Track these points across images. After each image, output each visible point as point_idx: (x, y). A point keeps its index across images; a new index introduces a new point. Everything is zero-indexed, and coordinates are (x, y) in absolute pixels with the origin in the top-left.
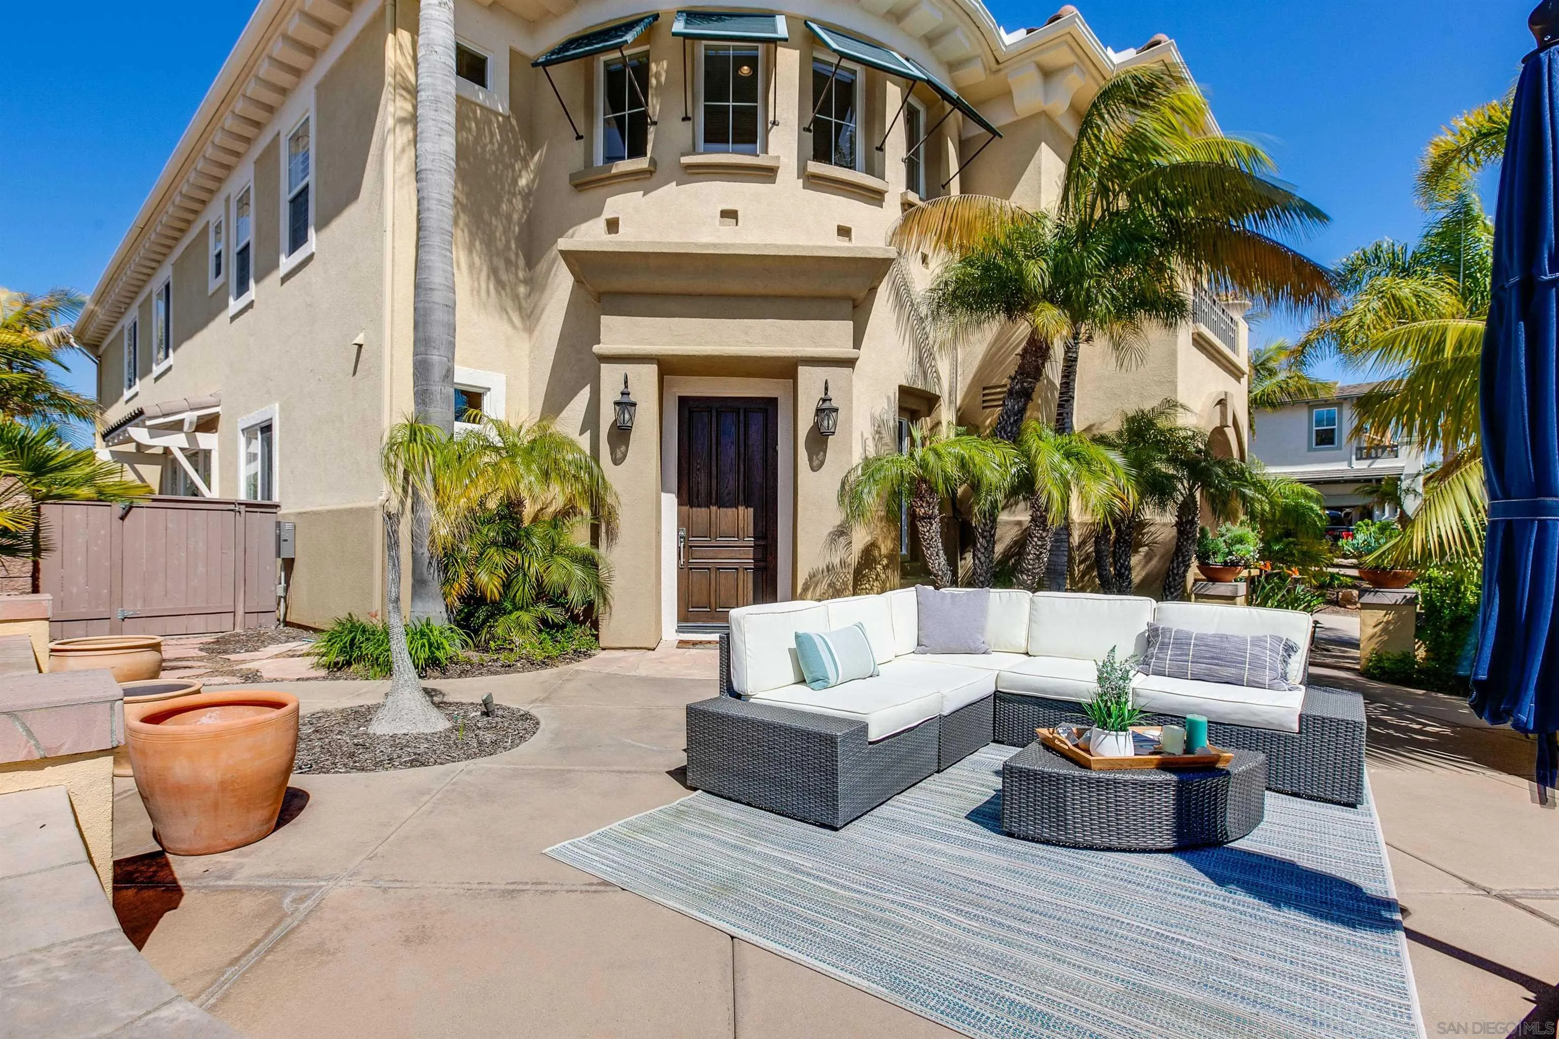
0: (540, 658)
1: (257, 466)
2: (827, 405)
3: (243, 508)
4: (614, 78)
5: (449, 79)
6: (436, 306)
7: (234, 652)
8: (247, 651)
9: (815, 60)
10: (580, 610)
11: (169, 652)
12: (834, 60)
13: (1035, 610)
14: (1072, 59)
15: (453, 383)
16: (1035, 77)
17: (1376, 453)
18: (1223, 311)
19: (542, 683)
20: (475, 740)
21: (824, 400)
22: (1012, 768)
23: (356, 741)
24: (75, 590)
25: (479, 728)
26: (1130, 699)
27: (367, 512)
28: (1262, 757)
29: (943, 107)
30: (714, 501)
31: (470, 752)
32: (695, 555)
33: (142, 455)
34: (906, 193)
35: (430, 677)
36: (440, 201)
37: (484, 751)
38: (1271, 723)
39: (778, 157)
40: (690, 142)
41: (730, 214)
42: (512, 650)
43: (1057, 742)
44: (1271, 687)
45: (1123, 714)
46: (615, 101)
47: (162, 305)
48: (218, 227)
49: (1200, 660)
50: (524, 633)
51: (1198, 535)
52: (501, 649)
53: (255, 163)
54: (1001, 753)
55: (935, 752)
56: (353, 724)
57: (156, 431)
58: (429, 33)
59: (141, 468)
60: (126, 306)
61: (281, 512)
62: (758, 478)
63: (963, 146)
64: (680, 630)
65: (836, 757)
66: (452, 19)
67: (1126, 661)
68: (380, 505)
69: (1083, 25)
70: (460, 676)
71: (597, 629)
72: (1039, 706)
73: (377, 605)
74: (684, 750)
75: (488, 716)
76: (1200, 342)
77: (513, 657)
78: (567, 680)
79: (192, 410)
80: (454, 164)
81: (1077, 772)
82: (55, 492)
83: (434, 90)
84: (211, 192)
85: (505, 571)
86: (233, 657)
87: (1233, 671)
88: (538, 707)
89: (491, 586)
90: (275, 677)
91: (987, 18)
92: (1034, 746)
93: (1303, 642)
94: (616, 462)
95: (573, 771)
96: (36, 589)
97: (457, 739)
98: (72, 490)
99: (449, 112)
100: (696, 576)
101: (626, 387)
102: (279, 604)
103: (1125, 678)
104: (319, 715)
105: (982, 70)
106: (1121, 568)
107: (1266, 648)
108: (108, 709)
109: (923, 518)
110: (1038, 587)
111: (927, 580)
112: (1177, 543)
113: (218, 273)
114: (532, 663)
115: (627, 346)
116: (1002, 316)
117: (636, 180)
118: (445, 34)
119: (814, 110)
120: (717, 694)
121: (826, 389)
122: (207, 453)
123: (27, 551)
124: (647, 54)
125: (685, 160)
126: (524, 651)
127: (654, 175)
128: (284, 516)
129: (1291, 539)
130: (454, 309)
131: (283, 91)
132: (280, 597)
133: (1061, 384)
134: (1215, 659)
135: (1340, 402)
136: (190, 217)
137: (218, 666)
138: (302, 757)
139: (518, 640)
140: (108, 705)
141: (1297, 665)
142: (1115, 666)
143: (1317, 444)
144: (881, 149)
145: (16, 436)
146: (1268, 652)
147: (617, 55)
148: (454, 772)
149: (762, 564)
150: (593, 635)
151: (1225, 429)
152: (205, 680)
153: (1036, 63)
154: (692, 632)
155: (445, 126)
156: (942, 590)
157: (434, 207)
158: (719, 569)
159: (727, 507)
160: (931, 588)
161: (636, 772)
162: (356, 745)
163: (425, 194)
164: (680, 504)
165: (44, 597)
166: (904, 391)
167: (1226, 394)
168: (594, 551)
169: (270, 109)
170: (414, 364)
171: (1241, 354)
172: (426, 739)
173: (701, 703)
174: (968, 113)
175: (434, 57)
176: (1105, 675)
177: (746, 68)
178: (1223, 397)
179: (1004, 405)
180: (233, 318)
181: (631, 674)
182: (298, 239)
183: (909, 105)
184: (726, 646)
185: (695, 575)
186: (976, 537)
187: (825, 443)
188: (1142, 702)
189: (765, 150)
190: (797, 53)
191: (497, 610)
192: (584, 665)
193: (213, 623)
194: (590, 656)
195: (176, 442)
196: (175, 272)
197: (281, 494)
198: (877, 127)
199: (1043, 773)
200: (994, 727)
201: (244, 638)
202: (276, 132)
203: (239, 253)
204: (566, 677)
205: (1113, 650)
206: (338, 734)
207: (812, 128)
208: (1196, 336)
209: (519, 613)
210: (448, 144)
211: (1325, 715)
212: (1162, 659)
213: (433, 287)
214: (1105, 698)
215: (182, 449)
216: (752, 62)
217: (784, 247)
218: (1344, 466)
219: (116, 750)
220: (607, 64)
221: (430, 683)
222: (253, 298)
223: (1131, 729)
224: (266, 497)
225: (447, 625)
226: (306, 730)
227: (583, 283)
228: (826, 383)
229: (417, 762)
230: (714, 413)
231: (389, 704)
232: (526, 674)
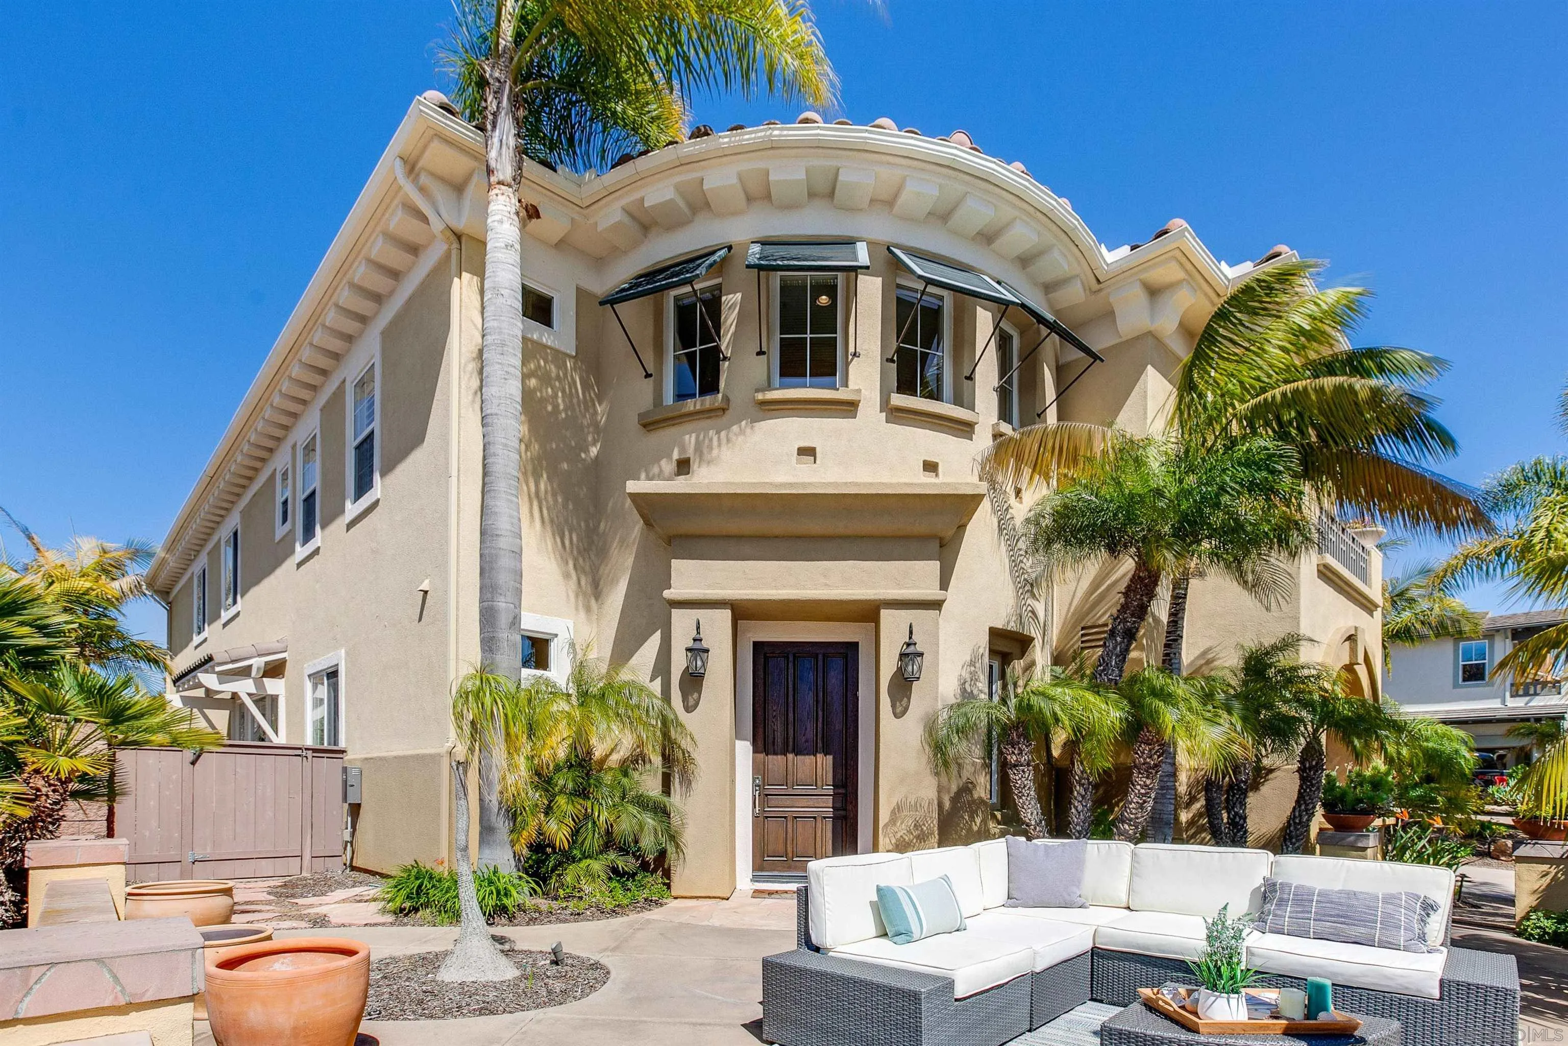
0: (610, 907)
1: (324, 711)
2: (911, 649)
3: (310, 753)
4: (684, 313)
5: (515, 322)
6: (502, 552)
7: (302, 896)
8: (314, 895)
9: (899, 286)
10: (650, 858)
11: (239, 896)
12: (920, 286)
13: (1138, 862)
14: (1181, 275)
15: (520, 630)
16: (1139, 295)
17: (1535, 690)
18: (1354, 539)
19: (613, 931)
20: (544, 989)
21: (908, 645)
22: (1111, 1029)
23: (424, 988)
24: (147, 834)
25: (548, 977)
26: (1244, 959)
27: (434, 759)
28: (1396, 1025)
29: (1038, 332)
30: (790, 748)
31: (539, 1001)
32: (771, 803)
33: (211, 700)
34: (997, 424)
35: (498, 924)
36: (506, 445)
37: (554, 1000)
38: (1407, 988)
39: (859, 391)
40: (765, 377)
41: (808, 452)
42: (581, 898)
43: (1160, 1002)
44: (1406, 949)
45: (1235, 975)
46: (685, 336)
47: (230, 551)
48: (285, 474)
49: (1323, 918)
50: (594, 881)
51: (1324, 781)
52: (569, 897)
53: (321, 410)
54: (1100, 1012)
55: (1027, 1010)
56: (421, 971)
57: (226, 676)
58: (495, 277)
59: (210, 713)
60: (196, 553)
61: (348, 757)
62: (838, 726)
63: (1060, 371)
64: (755, 879)
65: (920, 1014)
66: (519, 261)
67: (1239, 919)
68: (447, 752)
69: (1194, 238)
70: (528, 924)
71: (669, 878)
72: (1142, 964)
73: (444, 854)
74: (760, 1003)
75: (558, 964)
76: (1326, 574)
77: (582, 905)
78: (639, 929)
79: (259, 656)
80: (519, 408)
81: (1184, 1036)
82: (131, 739)
83: (500, 333)
84: (278, 439)
85: (573, 820)
86: (300, 901)
87: (1362, 930)
88: (608, 956)
89: (560, 835)
90: (343, 922)
91: (1086, 236)
92: (1136, 1007)
93: (1444, 899)
94: (688, 709)
95: (645, 1022)
96: (110, 834)
97: (526, 987)
98: (148, 736)
99: (515, 355)
100: (771, 825)
101: (698, 633)
102: (345, 849)
103: (1238, 936)
104: (388, 961)
105: (1081, 290)
106: (1235, 817)
107: (1400, 906)
108: (190, 957)
109: (1015, 766)
110: (1142, 837)
111: (1018, 829)
112: (1299, 791)
113: (285, 519)
114: (602, 911)
115: (698, 591)
116: (1103, 553)
117: (707, 418)
118: (512, 277)
119: (898, 338)
120: (794, 947)
121: (911, 632)
122: (274, 699)
123: (103, 795)
124: (719, 287)
125: (760, 396)
126: (594, 900)
127: (727, 412)
128: (350, 761)
129: (1433, 785)
130: (521, 555)
131: (349, 339)
132: (347, 842)
133: (1168, 622)
134: (1342, 917)
135: (1491, 634)
136: (258, 464)
137: (287, 910)
138: (372, 1004)
139: (587, 889)
140: (190, 952)
141: (1437, 925)
142: (1227, 924)
143: (1464, 680)
144: (970, 378)
145: (95, 686)
146: (1403, 910)
147: (688, 289)
148: (523, 1021)
149: (843, 813)
150: (664, 884)
151: (1355, 667)
152: (274, 924)
153: (1140, 280)
154: (767, 882)
155: (511, 370)
156: (1035, 841)
157: (500, 452)
158: (796, 817)
159: (804, 755)
160: (1023, 839)
161: (709, 1024)
162: (424, 992)
163: (491, 439)
164: (755, 751)
165: (120, 842)
166: (995, 634)
167: (1356, 628)
168: (665, 799)
169: (336, 357)
170: (481, 611)
171: (1374, 586)
172: (495, 987)
173: (777, 956)
174: (1065, 336)
175: (500, 300)
176: (1215, 933)
177: (824, 297)
178: (1353, 633)
179: (1104, 645)
180: (299, 565)
181: (703, 924)
182: (363, 485)
183: (1001, 330)
184: (804, 898)
185: (770, 823)
186: (1072, 784)
187: (910, 689)
188: (1258, 963)
189: (845, 384)
190: (879, 280)
191: (567, 858)
192: (655, 914)
193: (280, 867)
194: (662, 905)
195: (244, 687)
196: (242, 518)
197: (347, 740)
198: (966, 354)
199: (1146, 1035)
200: (1092, 984)
201: (311, 882)
202: (341, 380)
203: (305, 500)
204: (637, 926)
205: (1225, 908)
206: (406, 980)
207: (895, 358)
208: (1322, 568)
209: (588, 861)
210: (514, 388)
211: (1470, 981)
212: (1281, 916)
213: (499, 532)
214: (1214, 958)
215: (250, 695)
216: (831, 290)
217: (865, 485)
218: (1495, 704)
219: (196, 997)
220: (676, 299)
221: (498, 931)
222: (319, 545)
223: (1243, 991)
224: (332, 742)
225: (515, 874)
226: (375, 976)
227: (652, 526)
228: (911, 626)
229: (486, 1010)
230: (791, 659)
231: (457, 952)
232: (595, 923)
